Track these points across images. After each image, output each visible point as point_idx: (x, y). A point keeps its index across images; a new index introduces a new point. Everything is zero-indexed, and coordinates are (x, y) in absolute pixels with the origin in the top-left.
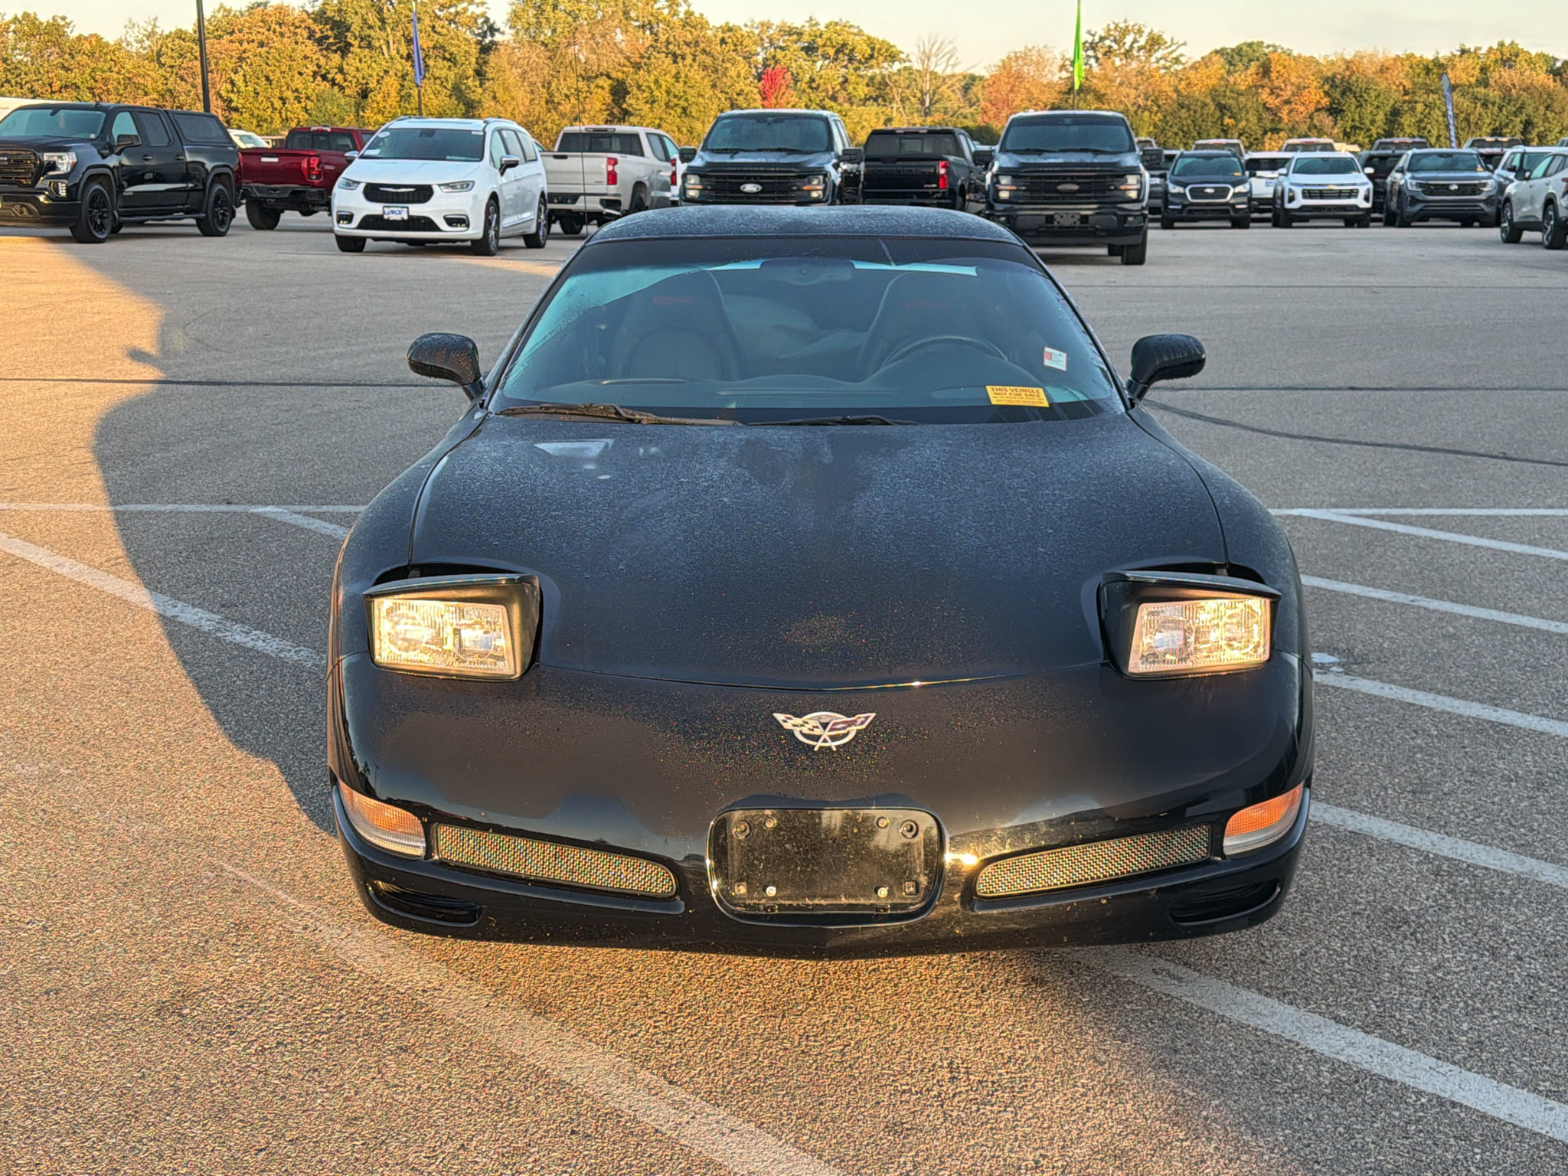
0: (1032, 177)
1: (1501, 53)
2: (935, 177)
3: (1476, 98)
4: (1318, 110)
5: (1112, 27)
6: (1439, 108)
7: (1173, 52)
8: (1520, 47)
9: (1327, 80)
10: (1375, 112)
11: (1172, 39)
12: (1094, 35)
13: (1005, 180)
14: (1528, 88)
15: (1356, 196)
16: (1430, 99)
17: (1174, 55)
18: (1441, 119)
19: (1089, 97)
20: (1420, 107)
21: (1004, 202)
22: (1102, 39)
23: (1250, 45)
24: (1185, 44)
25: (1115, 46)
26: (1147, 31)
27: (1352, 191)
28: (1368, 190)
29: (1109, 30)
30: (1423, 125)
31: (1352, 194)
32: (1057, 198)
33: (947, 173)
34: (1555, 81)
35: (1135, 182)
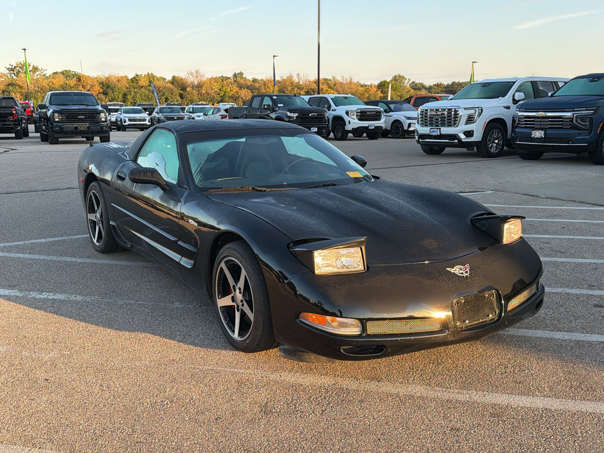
0: (67, 114)
1: (149, 76)
2: (12, 114)
3: (150, 90)
4: (99, 93)
5: (19, 63)
6: (139, 93)
7: (42, 72)
8: (154, 74)
9: (100, 83)
10: (118, 94)
11: (42, 68)
12: (12, 66)
13: (56, 115)
14: (165, 88)
15: (146, 121)
16: (136, 91)
17: (43, 74)
18: (140, 97)
19: (16, 87)
20: (133, 93)
21: (57, 122)
22: (15, 67)
23: (66, 71)
24: (46, 70)
25: (21, 70)
26: (32, 65)
27: (144, 119)
28: (149, 119)
29: (18, 64)
30: (135, 99)
31: (144, 120)
32: (78, 121)
33: (16, 113)
34: (172, 86)
35: (104, 115)
